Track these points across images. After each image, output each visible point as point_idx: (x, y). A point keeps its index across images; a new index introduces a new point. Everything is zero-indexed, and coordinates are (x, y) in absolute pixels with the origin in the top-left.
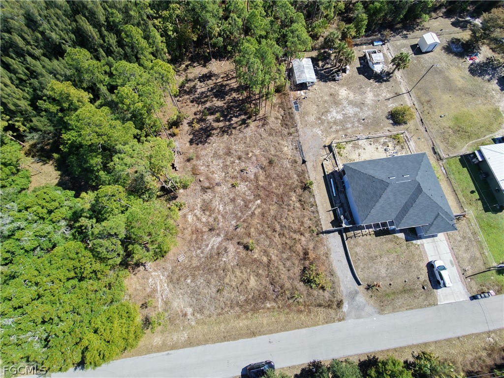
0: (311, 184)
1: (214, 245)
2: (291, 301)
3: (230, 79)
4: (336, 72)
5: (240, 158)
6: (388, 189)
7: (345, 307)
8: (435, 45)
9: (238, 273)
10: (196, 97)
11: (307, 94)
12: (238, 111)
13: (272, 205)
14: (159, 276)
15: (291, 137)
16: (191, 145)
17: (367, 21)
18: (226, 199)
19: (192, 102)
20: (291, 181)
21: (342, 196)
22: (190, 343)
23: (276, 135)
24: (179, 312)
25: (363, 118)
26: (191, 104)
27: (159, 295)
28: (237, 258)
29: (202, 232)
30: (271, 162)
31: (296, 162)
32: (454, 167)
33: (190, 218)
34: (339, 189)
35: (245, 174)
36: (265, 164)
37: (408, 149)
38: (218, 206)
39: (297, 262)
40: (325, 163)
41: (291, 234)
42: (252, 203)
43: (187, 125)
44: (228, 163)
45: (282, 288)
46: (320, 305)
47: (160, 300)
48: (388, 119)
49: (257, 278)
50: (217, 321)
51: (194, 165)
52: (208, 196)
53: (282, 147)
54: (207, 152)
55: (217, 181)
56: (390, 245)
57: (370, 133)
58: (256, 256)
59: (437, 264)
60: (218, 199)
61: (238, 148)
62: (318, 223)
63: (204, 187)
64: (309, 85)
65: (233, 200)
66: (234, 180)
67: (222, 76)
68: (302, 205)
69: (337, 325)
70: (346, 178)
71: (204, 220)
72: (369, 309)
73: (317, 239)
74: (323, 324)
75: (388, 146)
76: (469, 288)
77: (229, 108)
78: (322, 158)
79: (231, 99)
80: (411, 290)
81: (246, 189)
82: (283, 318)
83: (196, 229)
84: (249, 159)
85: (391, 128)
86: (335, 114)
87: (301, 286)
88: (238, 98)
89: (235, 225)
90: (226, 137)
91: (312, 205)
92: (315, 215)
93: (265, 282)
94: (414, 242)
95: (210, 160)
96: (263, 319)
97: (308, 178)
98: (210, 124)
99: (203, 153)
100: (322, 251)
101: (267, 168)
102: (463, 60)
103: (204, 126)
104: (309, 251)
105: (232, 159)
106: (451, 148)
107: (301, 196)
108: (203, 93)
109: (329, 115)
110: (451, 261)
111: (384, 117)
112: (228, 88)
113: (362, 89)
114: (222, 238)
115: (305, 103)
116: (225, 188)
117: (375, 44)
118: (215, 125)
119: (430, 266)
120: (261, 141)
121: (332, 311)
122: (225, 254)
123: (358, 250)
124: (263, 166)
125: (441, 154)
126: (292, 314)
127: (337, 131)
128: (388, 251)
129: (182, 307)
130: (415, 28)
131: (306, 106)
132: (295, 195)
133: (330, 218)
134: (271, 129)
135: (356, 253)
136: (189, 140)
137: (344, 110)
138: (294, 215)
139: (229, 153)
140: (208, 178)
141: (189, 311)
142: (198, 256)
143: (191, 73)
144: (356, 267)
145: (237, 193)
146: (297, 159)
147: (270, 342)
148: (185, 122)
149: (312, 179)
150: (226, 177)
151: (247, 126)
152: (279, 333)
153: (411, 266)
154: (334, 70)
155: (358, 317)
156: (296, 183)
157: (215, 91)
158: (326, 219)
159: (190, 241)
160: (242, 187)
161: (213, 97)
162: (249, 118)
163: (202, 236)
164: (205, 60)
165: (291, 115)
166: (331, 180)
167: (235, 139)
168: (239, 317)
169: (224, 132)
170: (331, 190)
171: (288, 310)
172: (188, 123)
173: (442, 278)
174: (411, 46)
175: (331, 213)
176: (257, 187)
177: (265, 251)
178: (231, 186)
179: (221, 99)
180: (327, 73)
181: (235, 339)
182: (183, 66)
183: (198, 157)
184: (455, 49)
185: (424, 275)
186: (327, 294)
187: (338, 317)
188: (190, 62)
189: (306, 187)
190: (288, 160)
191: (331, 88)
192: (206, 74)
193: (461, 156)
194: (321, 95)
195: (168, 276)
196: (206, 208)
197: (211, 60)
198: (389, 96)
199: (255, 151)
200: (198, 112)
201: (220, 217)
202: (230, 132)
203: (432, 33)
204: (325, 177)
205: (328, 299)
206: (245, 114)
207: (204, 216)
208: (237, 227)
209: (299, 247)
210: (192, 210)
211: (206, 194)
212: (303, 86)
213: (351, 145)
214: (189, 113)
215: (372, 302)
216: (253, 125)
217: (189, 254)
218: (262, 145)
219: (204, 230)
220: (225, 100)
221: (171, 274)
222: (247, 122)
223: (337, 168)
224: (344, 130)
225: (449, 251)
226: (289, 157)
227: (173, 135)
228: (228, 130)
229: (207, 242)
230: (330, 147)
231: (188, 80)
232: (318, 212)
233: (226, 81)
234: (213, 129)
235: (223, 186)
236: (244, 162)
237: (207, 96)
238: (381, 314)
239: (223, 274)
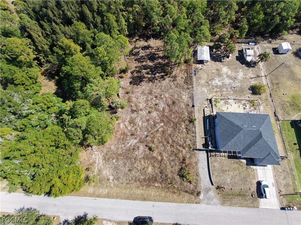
0: (195, 120)
1: (132, 144)
2: (170, 185)
3: (159, 51)
4: (223, 57)
5: (156, 97)
6: (241, 132)
7: (202, 196)
8: (288, 50)
9: (143, 163)
10: (138, 58)
11: (203, 67)
12: (161, 70)
13: (170, 128)
14: (98, 155)
15: (189, 91)
16: (130, 84)
17: (248, 29)
18: (144, 119)
19: (135, 60)
20: (183, 116)
21: (212, 130)
22: (108, 196)
23: (180, 87)
24: (106, 177)
25: (234, 87)
26: (135, 62)
27: (96, 165)
28: (143, 154)
29: (127, 135)
30: (174, 103)
31: (188, 105)
32: (286, 127)
33: (122, 126)
34: (211, 126)
35: (158, 107)
36: (170, 103)
37: (258, 110)
38: (138, 122)
39: (178, 164)
40: (206, 109)
41: (178, 146)
42: (158, 124)
44: (149, 99)
45: (166, 176)
46: (186, 192)
47: (96, 168)
48: (249, 90)
49: (153, 168)
50: (126, 187)
51: (130, 96)
52: (134, 115)
53: (182, 95)
54: (138, 90)
55: (141, 108)
56: (236, 166)
57: (236, 96)
58: (154, 155)
59: (263, 183)
60: (139, 118)
61: (156, 91)
62: (194, 144)
63: (133, 110)
64: (205, 62)
65: (148, 120)
66: (151, 109)
67: (155, 48)
68: (187, 131)
69: (194, 205)
70: (216, 120)
71: (129, 128)
72: (215, 201)
73: (192, 152)
74: (186, 203)
75: (246, 106)
76: (281, 202)
77: (156, 67)
78: (204, 106)
79: (158, 63)
80: (244, 195)
81: (156, 115)
82: (163, 194)
83: (124, 132)
84: (162, 98)
85: (250, 96)
86: (217, 82)
87: (177, 178)
88: (162, 62)
89: (146, 134)
90: (151, 83)
91: (193, 132)
92: (193, 139)
93: (157, 171)
94: (252, 167)
95: (139, 95)
96: (152, 192)
97: (194, 116)
98: (143, 75)
99: (136, 90)
100: (194, 160)
101: (171, 106)
103: (140, 75)
104: (186, 159)
105: (152, 97)
106: (286, 115)
107: (187, 125)
108: (142, 56)
109: (213, 81)
110: (273, 183)
111: (247, 88)
112: (157, 56)
113: (237, 70)
114: (137, 141)
115: (200, 72)
116: (144, 113)
117: (250, 44)
118: (146, 75)
119: (259, 183)
120: (171, 89)
121: (193, 197)
122: (137, 150)
123: (216, 164)
125: (279, 117)
126: (169, 193)
127: (217, 92)
128: (234, 169)
129: (108, 175)
130: (277, 38)
131: (201, 74)
132: (184, 124)
133: (202, 142)
134: (178, 83)
135: (214, 166)
136: (129, 82)
137: (223, 80)
138: (181, 136)
139: (150, 93)
140: (136, 105)
141: (111, 178)
142: (122, 148)
143: (138, 44)
144: (213, 174)
145: (151, 117)
146: (190, 104)
147: (153, 206)
148: (129, 71)
149: (196, 117)
150: (146, 106)
151: (164, 80)
152: (160, 202)
153: (246, 181)
154: (222, 56)
155: (208, 204)
156: (186, 118)
157: (149, 56)
158: (200, 142)
159: (119, 139)
160: (154, 114)
161: (147, 60)
162: (166, 75)
163: (126, 137)
164: (147, 38)
165: (191, 79)
166: (208, 120)
167: (155, 85)
168: (138, 187)
169: (150, 80)
170: (206, 126)
171: (167, 190)
172: (131, 72)
173: (265, 193)
174: (272, 48)
175: (204, 139)
176: (163, 116)
177: (161, 153)
178: (148, 112)
179: (152, 61)
180: (218, 57)
181: (133, 200)
182: (134, 39)
183: (132, 92)
184: (300, 55)
185: (254, 188)
186: (192, 186)
187: (196, 201)
188: (138, 38)
189: (192, 121)
190: (184, 103)
191: (218, 65)
192: (146, 46)
193: (292, 121)
194: (211, 69)
195: (104, 156)
196: (132, 122)
197: (150, 38)
198: (252, 76)
199: (165, 95)
200: (138, 66)
201: (138, 128)
203: (287, 43)
204: (204, 117)
205: (192, 189)
206: (164, 72)
207: (130, 126)
208: (147, 136)
209: (180, 155)
210: (124, 122)
212: (201, 62)
213: (223, 101)
214: (132, 67)
215: (218, 197)
216: (167, 79)
217: (117, 146)
218: (170, 92)
220: (154, 62)
221: (105, 155)
222: (164, 77)
223: (213, 114)
224: (221, 92)
225: (273, 177)
226: (185, 102)
227: (121, 77)
228: (152, 80)
229: (129, 142)
230: (210, 101)
231: (135, 48)
232: (196, 137)
233: (157, 52)
234: (144, 77)
235: (144, 111)
236: (158, 100)
237: (144, 59)
238: (222, 205)
239: (134, 161)
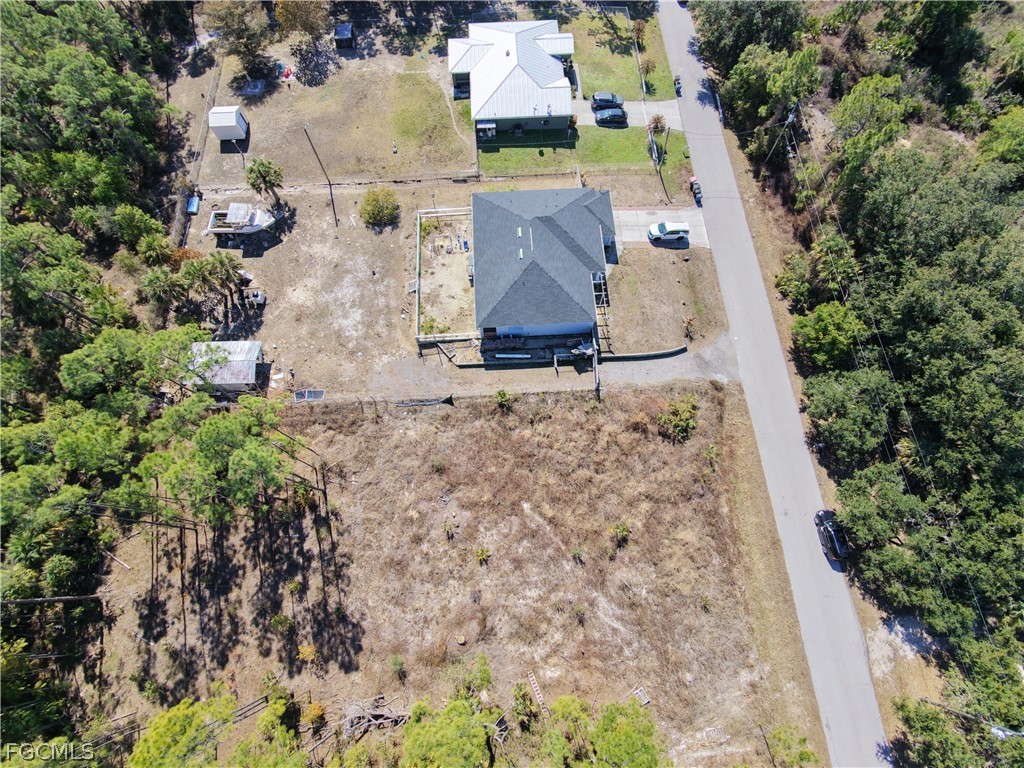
0: (502, 394)
1: (614, 615)
2: (717, 468)
3: (183, 547)
4: (242, 297)
5: (417, 540)
6: (542, 265)
7: (722, 379)
8: (241, 116)
9: (670, 565)
10: (212, 649)
11: (283, 368)
12: (286, 532)
13: (536, 478)
14: (680, 754)
15: (386, 417)
16: (357, 669)
17: (136, 208)
18: (514, 579)
19: (223, 662)
20: (489, 434)
21: (531, 344)
22: (803, 676)
23: (373, 450)
24: (749, 700)
25: (370, 273)
26: (231, 665)
27: (718, 752)
28: (641, 565)
29: (587, 641)
30: (440, 470)
31: (447, 418)
33: (551, 673)
34: (519, 345)
35: (459, 530)
36: (443, 484)
37: (453, 218)
38: (529, 601)
39: (652, 447)
40: (458, 361)
41: (598, 448)
42: (528, 522)
43: (297, 677)
44: (426, 569)
45: (696, 481)
46: (720, 419)
47: (730, 749)
48: (381, 232)
49: (681, 527)
50: (759, 614)
51: (420, 659)
52: (502, 624)
53: (405, 440)
54: (387, 624)
55: (468, 600)
56: (624, 288)
57: (406, 270)
58: (639, 524)
59: (656, 232)
60: (512, 600)
61: (392, 541)
62: (580, 397)
63: (480, 634)
64: (260, 359)
65: (518, 563)
66: (470, 557)
67: (163, 569)
68: (540, 421)
69: (748, 396)
70: (501, 330)
71: (558, 637)
72: (722, 343)
73: (608, 404)
74: (749, 418)
75: (442, 247)
76: (684, 204)
77: (272, 555)
78: (446, 364)
79: (248, 549)
80: (691, 277)
81: (494, 532)
82: (744, 486)
83: (578, 658)
84: (423, 515)
85: (402, 233)
86: (351, 322)
87: (691, 446)
88: (247, 530)
89: (572, 563)
90: (353, 571)
91: (543, 401)
92: (564, 400)
93: (686, 510)
94: (619, 253)
95: (409, 617)
96: (748, 523)
97: (487, 399)
98: (307, 610)
99: (387, 633)
100: (629, 398)
101: (453, 480)
102: (286, 87)
103: (308, 628)
104: (632, 420)
105: (418, 558)
107: (522, 420)
108: (204, 630)
109: (347, 334)
110: (648, 214)
111: (375, 238)
112: (209, 556)
113: (301, 260)
114: (600, 594)
115: (305, 375)
116: (488, 581)
117: (193, 209)
118: (312, 597)
119: (657, 242)
120: (383, 485)
121: (728, 402)
122: (634, 589)
123: (631, 338)
124: (448, 487)
125: (470, 174)
126: (737, 468)
127: (389, 325)
128: (635, 294)
129: (739, 693)
130: (180, 135)
131: (310, 375)
132: (517, 431)
133: (572, 374)
134: (356, 457)
135: (636, 342)
136: (342, 674)
137: (342, 304)
138: (562, 438)
139: (399, 566)
140: (459, 623)
141: (745, 676)
142: (637, 655)
143: (122, 665)
144: (659, 348)
145: (503, 552)
146: (442, 413)
147: (786, 514)
148: (288, 684)
149: (494, 391)
150: (460, 578)
151: (336, 514)
152: (771, 495)
153: (656, 268)
154: (236, 301)
155: (735, 363)
156: (493, 424)
157: (207, 593)
158: (567, 380)
159: (605, 673)
160: (489, 540)
161: (227, 600)
162: (314, 507)
163: (594, 643)
164: (99, 617)
165: (327, 410)
166: (497, 356)
167: (364, 549)
168: (748, 570)
169: (338, 575)
170: (517, 361)
171: (731, 475)
172: (291, 675)
173: (677, 232)
174: (222, 152)
175: (561, 369)
176: (493, 506)
177: (630, 504)
178: (485, 567)
179: (237, 576)
180: (239, 315)
181: (787, 581)
182: (87, 691)
183: (398, 648)
184: (257, 90)
185: (670, 255)
186: (703, 404)
187: (737, 393)
188: (80, 670)
189: (505, 407)
190: (440, 433)
191: (280, 317)
192: (141, 617)
193: (478, 148)
194: (293, 340)
195: (680, 729)
196: (528, 631)
197: (98, 602)
198: (329, 218)
199: (407, 503)
200: (261, 645)
201: (553, 598)
202: (344, 560)
203: (212, 111)
204: (487, 367)
205: (709, 404)
206: (300, 515)
207: (548, 637)
208: (578, 559)
209: (625, 438)
210: (533, 666)
211: (497, 630)
212: (263, 372)
213: (428, 307)
214: (261, 674)
215: (712, 337)
216: (336, 500)
217: (631, 676)
218: (392, 484)
219: (581, 637)
220: (244, 567)
221: (675, 723)
222: (323, 514)
223: (474, 340)
224: (389, 313)
225: (634, 212)
226: (433, 429)
227: (320, 722)
228: (335, 565)
229: (608, 630)
230: (423, 346)
231: (143, 679)
232: (558, 393)
233: (183, 557)
234: (323, 604)
235: (481, 585)
236: (428, 530)
237: (218, 618)
238: (729, 327)
239: (674, 597)
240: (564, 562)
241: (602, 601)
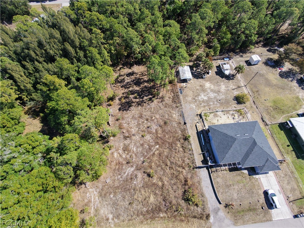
0: (189, 137)
1: (129, 173)
2: (176, 213)
3: (144, 76)
4: (203, 74)
5: (147, 120)
6: (236, 142)
7: (212, 219)
8: (259, 61)
9: (143, 192)
10: (124, 85)
11: (187, 85)
12: (148, 93)
13: (166, 149)
14: (93, 192)
15: (178, 109)
16: (119, 111)
17: (220, 48)
18: (138, 144)
19: (122, 87)
20: (177, 135)
21: (208, 145)
23: (169, 107)
24: (104, 217)
25: (220, 99)
26: (121, 88)
27: (92, 204)
28: (143, 182)
29: (122, 164)
30: (165, 123)
31: (180, 123)
32: (275, 130)
33: (116, 155)
34: (206, 140)
35: (150, 129)
36: (162, 124)
37: (247, 118)
38: (133, 148)
39: (180, 186)
40: (197, 124)
41: (177, 168)
42: (153, 147)
43: (118, 100)
44: (140, 123)
45: (170, 203)
46: (195, 217)
47: (93, 208)
48: (234, 100)
49: (154, 196)
50: (128, 225)
51: (120, 123)
52: (127, 142)
53: (172, 114)
54: (128, 116)
55: (133, 133)
56: (239, 178)
57: (224, 108)
58: (154, 181)
59: (270, 192)
60: (133, 144)
61: (147, 114)
62: (193, 162)
63: (125, 136)
64: (188, 80)
65: (142, 145)
66: (143, 133)
67: (139, 74)
68: (184, 149)
70: (210, 134)
71: (124, 156)
72: (227, 221)
73: (193, 172)
75: (235, 116)
76: (292, 210)
77: (143, 91)
78: (196, 122)
79: (144, 87)
80: (255, 210)
81: (150, 138)
82: (171, 225)
83: (119, 162)
84: (153, 120)
85: (236, 105)
86: (203, 97)
87: (182, 203)
88: (148, 86)
89: (142, 160)
90: (140, 107)
91: (190, 150)
92: (191, 156)
93: (160, 199)
94: (254, 176)
95: (130, 120)
96: (158, 225)
97: (187, 133)
98: (131, 100)
99: (126, 116)
100: (196, 180)
101: (163, 126)
102: (275, 70)
103: (128, 100)
104: (188, 179)
105: (143, 120)
106: (272, 119)
107: (183, 144)
108: (128, 82)
109: (199, 97)
110: (279, 190)
111: (232, 99)
112: (142, 80)
113: (218, 83)
114: (134, 169)
115: (186, 90)
116: (138, 138)
117: (225, 59)
118: (134, 100)
119: (266, 193)
120: (160, 110)
121: (203, 222)
122: (136, 179)
123: (219, 180)
124: (161, 125)
125: (267, 122)
126: (177, 222)
127: (204, 106)
128: (238, 182)
129: (106, 214)
130: (247, 52)
132: (179, 143)
133: (201, 159)
134: (166, 103)
135: (218, 182)
136: (118, 108)
137: (208, 94)
138: (179, 156)
139: (141, 117)
140: (128, 131)
141: (111, 216)
142: (119, 179)
143: (122, 72)
144: (218, 191)
145: (145, 141)
146: (181, 122)
148: (117, 98)
149: (190, 134)
150: (138, 131)
151: (152, 102)
153: (253, 192)
154: (202, 73)
156: (180, 136)
157: (135, 82)
158: (198, 159)
159: (114, 170)
160: (148, 137)
161: (133, 85)
162: (154, 97)
163: (122, 167)
164: (131, 65)
165: (178, 96)
166: (201, 135)
167: (145, 108)
168: (142, 222)
169: (139, 104)
170: (201, 141)
171: (174, 220)
172: (119, 99)
173: (274, 202)
174: (245, 61)
175: (202, 155)
176: (157, 138)
177: (161, 178)
178: (141, 136)
179: (138, 86)
180: (199, 74)
182: (118, 68)
183: (123, 118)
184: (270, 64)
185: (262, 200)
186: (199, 209)
187: (207, 226)
188: (122, 66)
189: (186, 139)
190: (175, 122)
191: (200, 82)
192: (131, 73)
193: (279, 124)
194: (195, 86)
195: (99, 192)
196: (126, 149)
197: (134, 65)
198: (234, 87)
199: (156, 116)
200: (125, 93)
201: (134, 155)
202: (142, 105)
203: (256, 55)
204: (198, 133)
205: (200, 213)
206: (152, 95)
207: (124, 154)
208: (143, 162)
209: (181, 177)
210: (117, 150)
211: (126, 141)
212: (185, 81)
213: (212, 115)
214: (119, 93)
215: (229, 217)
216: (155, 101)
217: (113, 178)
218: (160, 112)
219: (124, 163)
220: (140, 87)
221: (101, 190)
222: (152, 99)
223: (205, 128)
224: (208, 106)
225: (277, 183)
226: (176, 120)
227: (110, 105)
228: (141, 103)
229: (125, 171)
230: (200, 115)
231: (120, 76)
232: (193, 154)
233: (142, 76)
234: (133, 102)
235: (137, 136)
236: (149, 122)
237: (130, 84)
238: (235, 225)
239: (134, 192)
240: (143, 158)
241: (132, 169)
